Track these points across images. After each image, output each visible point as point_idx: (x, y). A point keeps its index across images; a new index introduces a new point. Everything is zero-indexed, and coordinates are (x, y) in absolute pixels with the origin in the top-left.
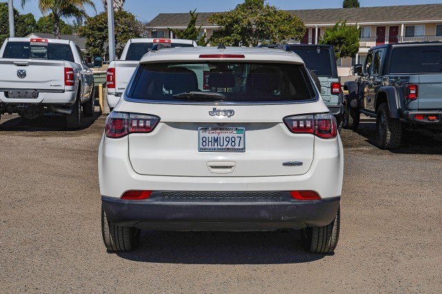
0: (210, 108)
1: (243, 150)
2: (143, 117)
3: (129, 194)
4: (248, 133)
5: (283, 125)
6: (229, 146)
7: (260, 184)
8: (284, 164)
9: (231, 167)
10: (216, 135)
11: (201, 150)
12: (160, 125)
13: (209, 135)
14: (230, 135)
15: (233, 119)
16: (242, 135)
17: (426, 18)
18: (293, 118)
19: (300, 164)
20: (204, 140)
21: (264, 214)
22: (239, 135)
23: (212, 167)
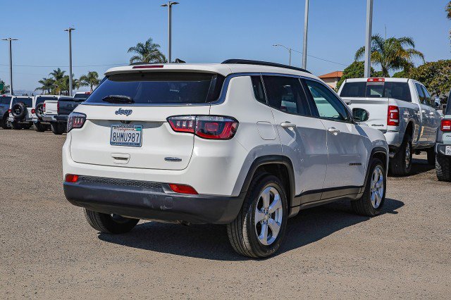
0: (117, 108)
1: (138, 145)
2: (80, 115)
4: (145, 131)
5: (167, 125)
6: (131, 141)
7: (144, 175)
8: (167, 159)
9: (126, 159)
10: (122, 132)
11: (112, 143)
12: (87, 122)
13: (118, 131)
14: (132, 132)
16: (139, 132)
18: (177, 118)
19: (180, 160)
20: (113, 136)
21: (146, 202)
22: (137, 132)
23: (115, 158)
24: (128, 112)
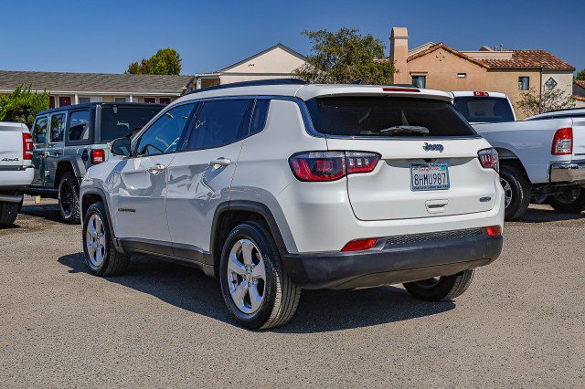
1: (447, 187)
2: (358, 154)
3: (352, 245)
4: (451, 169)
5: (477, 160)
6: (437, 184)
9: (442, 206)
10: (425, 173)
11: (415, 189)
12: (381, 163)
13: (420, 172)
14: (437, 172)
15: (444, 154)
16: (445, 172)
17: (102, 89)
19: (490, 199)
20: (415, 179)
22: (443, 172)
23: (429, 207)
24: (440, 148)
